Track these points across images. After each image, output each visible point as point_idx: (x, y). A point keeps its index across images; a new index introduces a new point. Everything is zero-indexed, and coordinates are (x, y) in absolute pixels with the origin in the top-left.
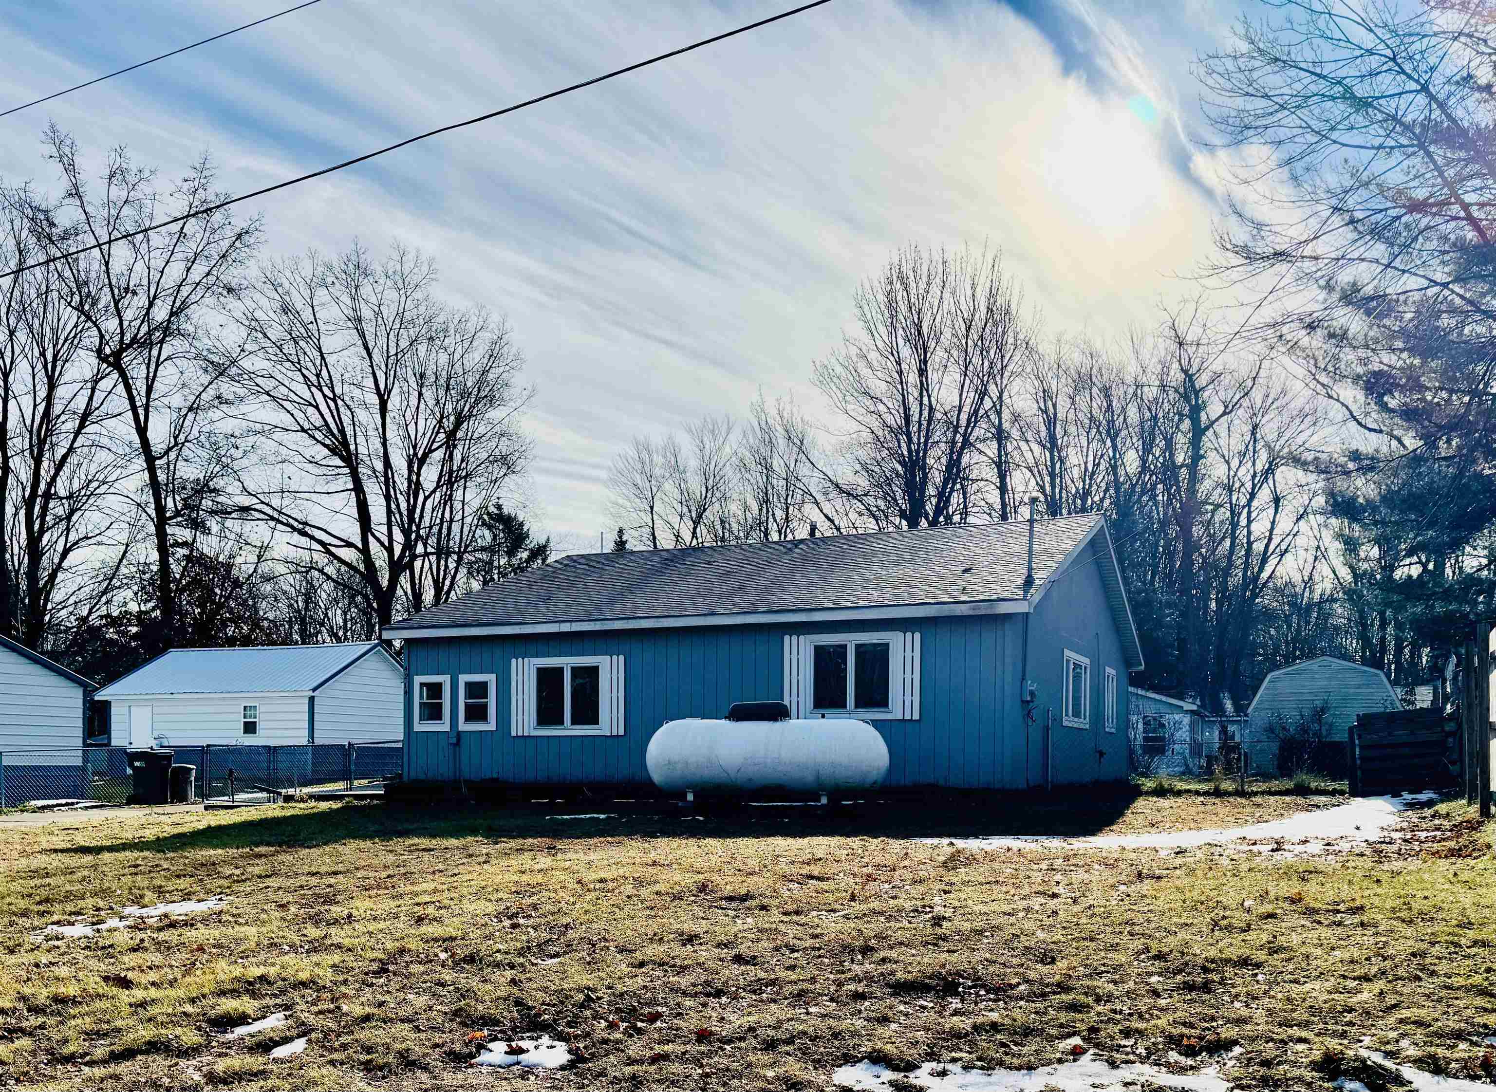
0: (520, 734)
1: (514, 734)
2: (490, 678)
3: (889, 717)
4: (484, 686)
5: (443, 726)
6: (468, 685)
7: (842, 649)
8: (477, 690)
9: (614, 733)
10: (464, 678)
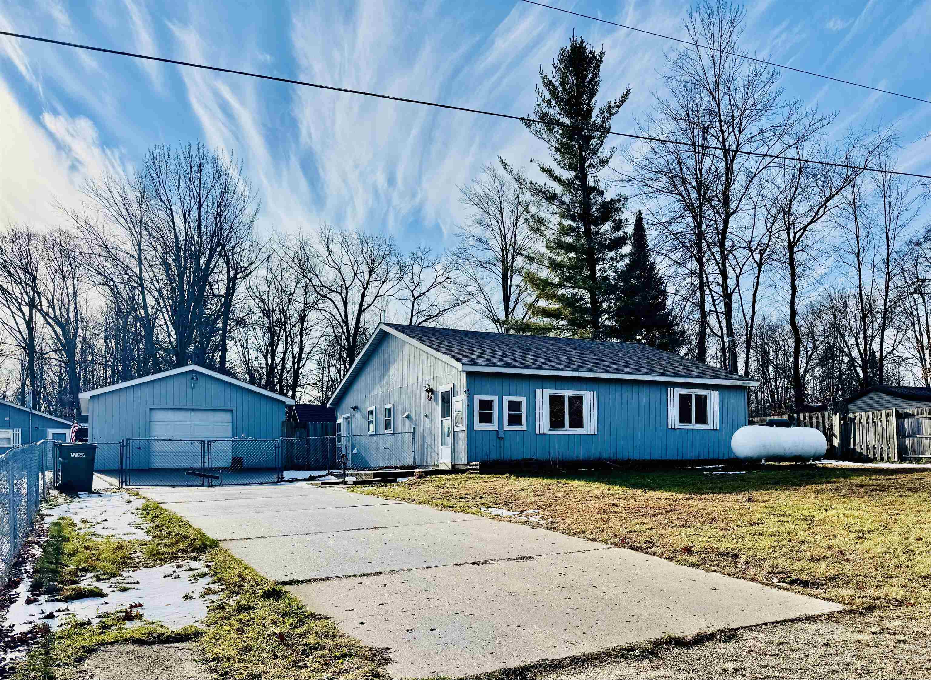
0: (541, 432)
1: (538, 432)
2: (523, 399)
3: (709, 428)
4: (519, 403)
5: (494, 427)
6: (510, 403)
7: (690, 396)
8: (514, 406)
9: (593, 433)
10: (507, 399)
